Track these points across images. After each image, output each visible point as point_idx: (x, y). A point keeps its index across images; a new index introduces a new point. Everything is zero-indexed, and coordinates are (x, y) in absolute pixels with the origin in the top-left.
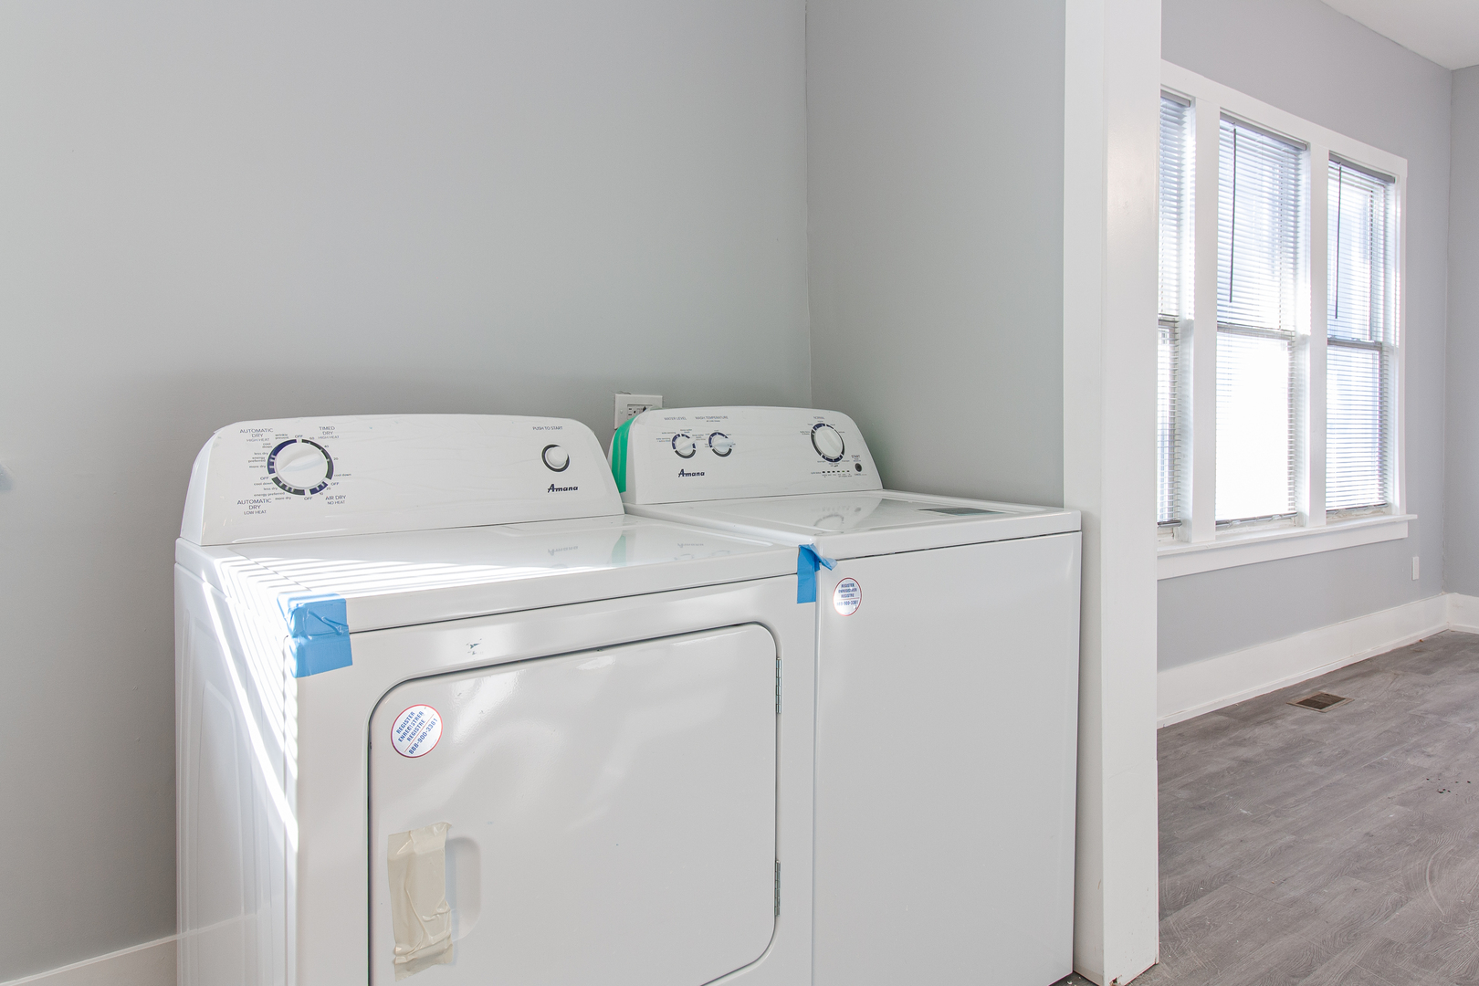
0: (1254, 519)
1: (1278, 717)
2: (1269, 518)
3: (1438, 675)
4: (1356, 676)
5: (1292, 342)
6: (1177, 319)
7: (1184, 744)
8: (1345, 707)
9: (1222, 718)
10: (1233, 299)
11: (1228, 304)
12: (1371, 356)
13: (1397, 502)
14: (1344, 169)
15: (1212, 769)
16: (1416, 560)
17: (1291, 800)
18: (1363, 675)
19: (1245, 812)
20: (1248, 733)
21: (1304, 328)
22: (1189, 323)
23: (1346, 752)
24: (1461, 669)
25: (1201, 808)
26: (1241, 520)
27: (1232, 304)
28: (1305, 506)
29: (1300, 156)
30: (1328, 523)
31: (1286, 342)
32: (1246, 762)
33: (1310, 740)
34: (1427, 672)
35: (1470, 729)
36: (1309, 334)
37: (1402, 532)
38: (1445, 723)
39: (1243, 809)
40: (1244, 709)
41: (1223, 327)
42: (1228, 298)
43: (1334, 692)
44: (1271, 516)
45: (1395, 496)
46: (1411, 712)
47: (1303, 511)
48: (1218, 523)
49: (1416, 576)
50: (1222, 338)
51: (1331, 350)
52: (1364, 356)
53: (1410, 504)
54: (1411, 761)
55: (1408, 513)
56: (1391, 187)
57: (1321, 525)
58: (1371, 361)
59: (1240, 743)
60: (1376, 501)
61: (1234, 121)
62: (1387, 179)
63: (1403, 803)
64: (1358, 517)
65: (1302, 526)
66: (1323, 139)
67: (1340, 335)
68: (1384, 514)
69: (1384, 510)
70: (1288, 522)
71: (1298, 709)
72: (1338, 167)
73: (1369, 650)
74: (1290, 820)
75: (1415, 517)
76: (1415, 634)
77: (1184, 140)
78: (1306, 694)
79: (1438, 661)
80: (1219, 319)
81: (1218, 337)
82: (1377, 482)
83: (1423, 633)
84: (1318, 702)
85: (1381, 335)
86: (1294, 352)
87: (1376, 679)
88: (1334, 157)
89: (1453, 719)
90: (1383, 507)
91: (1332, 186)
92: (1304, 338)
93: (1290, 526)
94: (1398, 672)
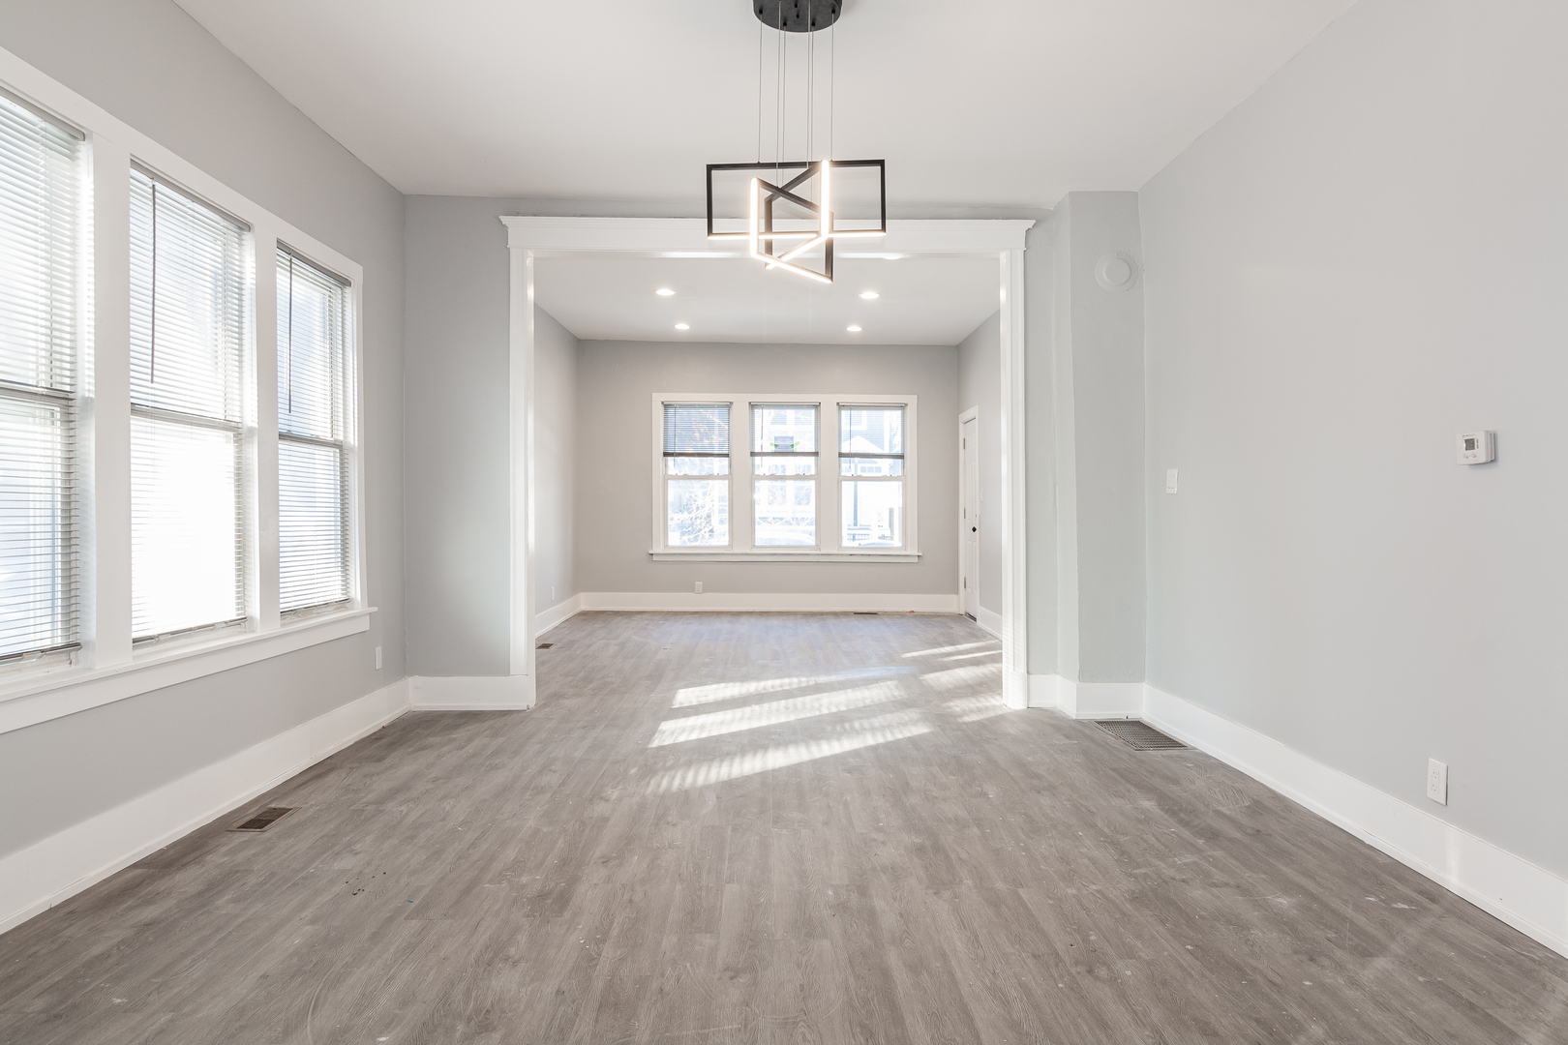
0: (190, 630)
1: (209, 852)
2: (211, 627)
3: (387, 762)
4: (310, 780)
5: (235, 431)
6: (71, 396)
7: (71, 925)
8: (289, 819)
9: (139, 871)
10: (155, 379)
11: (149, 384)
12: (332, 454)
13: (359, 598)
14: (294, 260)
15: (96, 950)
16: (379, 650)
17: (187, 961)
18: (319, 776)
19: (119, 1001)
20: (163, 885)
21: (251, 419)
22: (87, 401)
23: (273, 874)
24: (410, 750)
25: (57, 1016)
26: (172, 633)
27: (153, 385)
28: (254, 609)
29: (244, 237)
30: (282, 625)
31: (231, 434)
32: (149, 925)
33: (237, 871)
34: (381, 759)
35: (402, 811)
36: (256, 426)
37: (364, 625)
38: (382, 811)
39: (118, 998)
40: (172, 852)
41: (136, 410)
42: (149, 378)
43: (283, 805)
44: (213, 625)
45: (356, 592)
46: (353, 808)
47: (253, 615)
48: (135, 641)
49: (379, 665)
50: (137, 423)
51: (283, 445)
52: (326, 453)
53: (371, 598)
54: (337, 865)
55: (369, 606)
56: (348, 290)
57: (276, 627)
58: (332, 459)
59: (148, 902)
60: (340, 597)
61: (153, 176)
62: (344, 282)
63: (313, 922)
64: (319, 615)
65: (253, 631)
66: (271, 225)
67: (296, 431)
68: (347, 609)
69: (347, 605)
70: (236, 629)
71: (237, 835)
72: (288, 257)
73: (332, 747)
74: (176, 990)
75: (376, 609)
76: (379, 722)
77: (77, 180)
78: (251, 815)
79: (393, 746)
80: (133, 401)
81: (132, 422)
82: (340, 578)
83: (385, 720)
84: (259, 823)
85: (341, 433)
86: (241, 445)
87: (332, 778)
88: (281, 245)
89: (390, 806)
90: (345, 602)
91: (282, 279)
92: (251, 430)
93: (240, 633)
94: (354, 765)
